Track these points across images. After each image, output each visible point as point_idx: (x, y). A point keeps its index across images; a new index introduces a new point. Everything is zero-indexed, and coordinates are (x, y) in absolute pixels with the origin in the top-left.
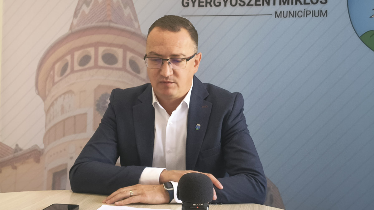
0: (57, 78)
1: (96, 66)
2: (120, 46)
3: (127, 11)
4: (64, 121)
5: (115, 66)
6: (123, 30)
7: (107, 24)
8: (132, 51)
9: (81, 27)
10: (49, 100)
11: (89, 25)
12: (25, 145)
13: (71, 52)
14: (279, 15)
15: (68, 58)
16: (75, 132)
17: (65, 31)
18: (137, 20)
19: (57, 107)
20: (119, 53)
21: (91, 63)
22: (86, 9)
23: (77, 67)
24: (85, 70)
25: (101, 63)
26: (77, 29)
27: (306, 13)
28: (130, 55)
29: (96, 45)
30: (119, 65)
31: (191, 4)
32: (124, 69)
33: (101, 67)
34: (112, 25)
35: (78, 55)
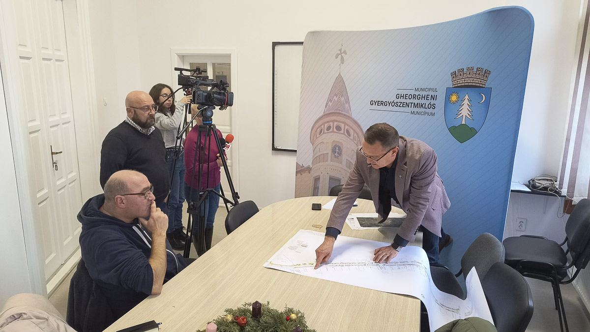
0: (318, 136)
1: (333, 131)
2: (343, 123)
3: (347, 106)
4: (320, 155)
5: (340, 132)
6: (345, 115)
7: (338, 111)
8: (348, 125)
9: (328, 112)
10: (315, 146)
11: (331, 111)
12: (306, 166)
13: (324, 124)
14: (412, 113)
15: (323, 126)
16: (323, 162)
17: (322, 114)
18: (351, 110)
19: (317, 149)
20: (342, 126)
21: (331, 130)
22: (330, 104)
23: (326, 131)
24: (329, 133)
25: (335, 130)
26: (326, 113)
27: (425, 113)
28: (347, 127)
29: (333, 121)
30: (342, 132)
31: (374, 104)
32: (344, 134)
33: (335, 132)
34: (340, 112)
35: (326, 125)
